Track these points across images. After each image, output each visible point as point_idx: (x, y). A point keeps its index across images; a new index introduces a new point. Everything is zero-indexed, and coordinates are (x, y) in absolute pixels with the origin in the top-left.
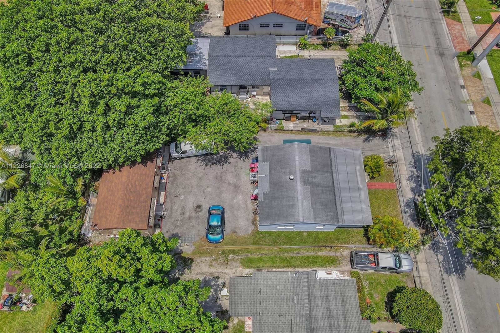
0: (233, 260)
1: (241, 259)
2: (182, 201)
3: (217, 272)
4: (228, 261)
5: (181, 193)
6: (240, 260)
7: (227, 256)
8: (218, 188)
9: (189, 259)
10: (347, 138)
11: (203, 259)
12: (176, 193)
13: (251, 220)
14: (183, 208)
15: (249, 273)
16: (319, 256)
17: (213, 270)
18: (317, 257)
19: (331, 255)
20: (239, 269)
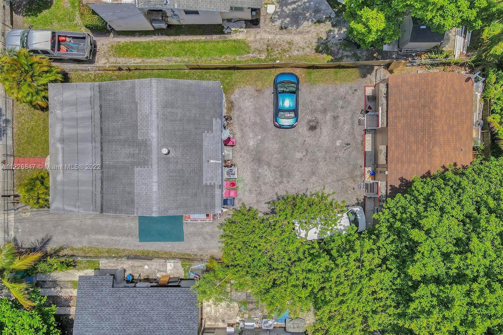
0: (260, 52)
1: (249, 53)
2: (338, 138)
3: (281, 34)
4: (268, 50)
5: (341, 150)
6: (251, 51)
7: (268, 56)
8: (285, 158)
9: (321, 52)
10: (79, 246)
11: (301, 53)
12: (349, 150)
13: (236, 108)
14: (335, 126)
15: (238, 34)
16: (140, 57)
17: (287, 37)
18: (142, 55)
19: (123, 59)
20: (251, 38)
